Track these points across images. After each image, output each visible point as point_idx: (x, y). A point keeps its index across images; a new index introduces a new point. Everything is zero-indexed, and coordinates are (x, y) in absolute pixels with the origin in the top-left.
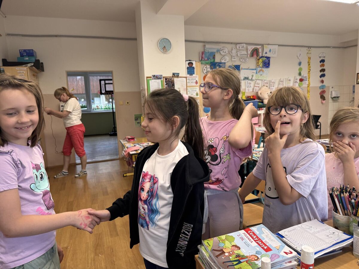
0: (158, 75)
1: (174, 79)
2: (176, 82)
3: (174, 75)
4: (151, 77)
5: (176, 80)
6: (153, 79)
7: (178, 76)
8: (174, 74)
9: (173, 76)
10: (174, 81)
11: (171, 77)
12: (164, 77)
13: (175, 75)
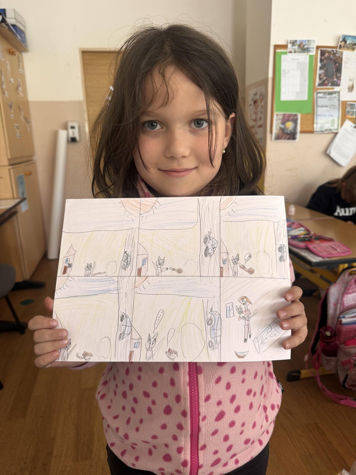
0: (305, 41)
1: (342, 53)
2: (346, 63)
3: (345, 42)
4: (285, 47)
5: (346, 55)
6: (290, 52)
8: (345, 39)
9: (343, 43)
10: (341, 59)
11: (336, 47)
12: (318, 47)
13: (348, 43)
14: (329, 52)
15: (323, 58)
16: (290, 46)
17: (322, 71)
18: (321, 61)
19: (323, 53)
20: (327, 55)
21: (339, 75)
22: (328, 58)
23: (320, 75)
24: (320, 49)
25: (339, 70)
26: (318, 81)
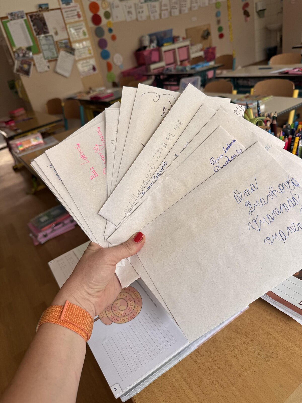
0: (17, 12)
1: (42, 15)
2: (47, 19)
4: (6, 17)
5: (46, 15)
6: (11, 20)
7: (48, 8)
8: (40, 6)
9: (40, 9)
10: (44, 18)
11: (37, 12)
12: (27, 14)
13: (43, 8)
14: (34, 15)
15: (32, 19)
16: (9, 17)
17: (35, 27)
18: (32, 21)
19: (31, 17)
20: (34, 17)
21: (46, 27)
22: (35, 19)
23: (35, 30)
24: (28, 15)
25: (45, 24)
26: (35, 33)
